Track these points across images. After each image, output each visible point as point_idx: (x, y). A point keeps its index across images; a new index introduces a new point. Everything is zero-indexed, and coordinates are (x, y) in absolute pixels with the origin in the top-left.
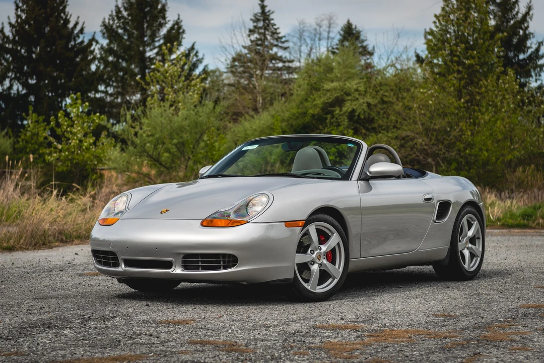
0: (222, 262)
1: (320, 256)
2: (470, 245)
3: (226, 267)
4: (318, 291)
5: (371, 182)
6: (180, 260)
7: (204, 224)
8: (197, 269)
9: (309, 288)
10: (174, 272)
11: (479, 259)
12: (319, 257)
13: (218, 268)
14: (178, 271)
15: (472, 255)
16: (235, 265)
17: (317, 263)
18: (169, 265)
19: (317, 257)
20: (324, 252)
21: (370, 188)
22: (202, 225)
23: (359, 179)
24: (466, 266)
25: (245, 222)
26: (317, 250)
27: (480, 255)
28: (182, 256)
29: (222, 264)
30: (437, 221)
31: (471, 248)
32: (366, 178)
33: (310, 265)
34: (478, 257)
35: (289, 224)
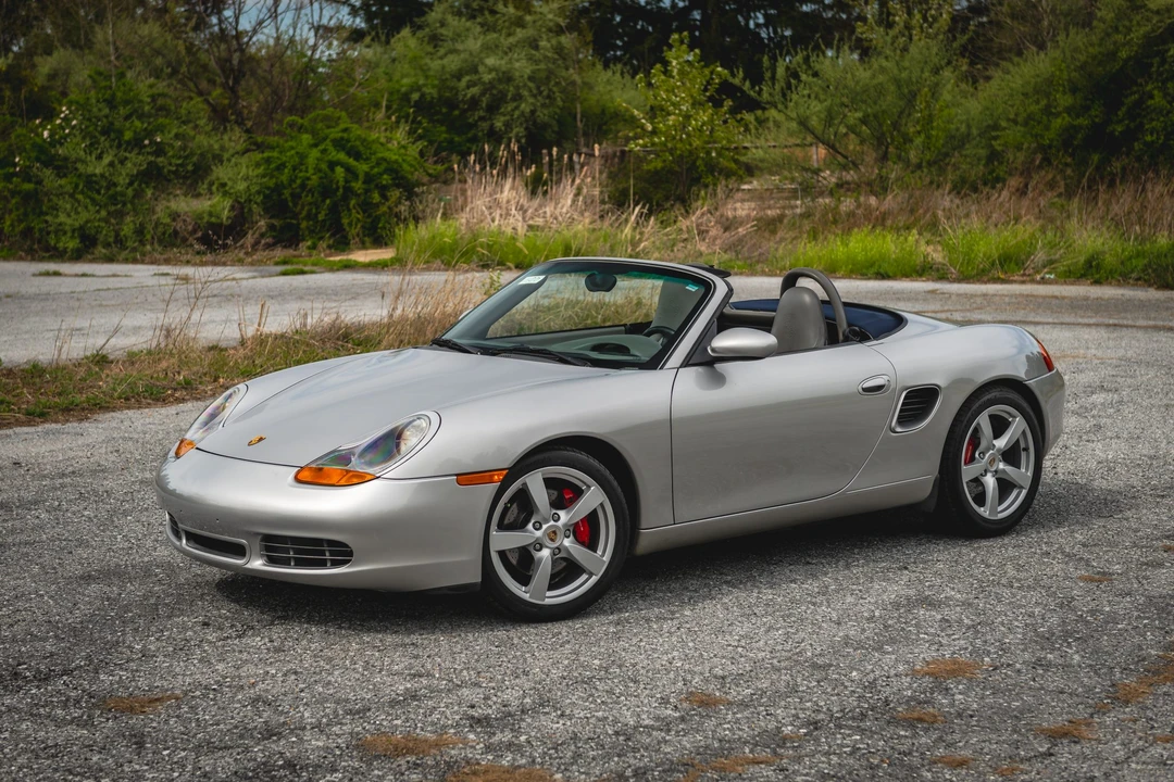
0: (327, 554)
1: (554, 532)
2: (1001, 466)
3: (336, 564)
4: (548, 601)
5: (719, 366)
6: (257, 544)
7: (300, 477)
8: (285, 562)
9: (526, 597)
10: (248, 566)
11: (1024, 492)
12: (553, 534)
13: (322, 564)
14: (258, 564)
15: (1005, 486)
16: (348, 561)
17: (547, 547)
18: (239, 551)
19: (549, 535)
20: (565, 525)
21: (719, 380)
22: (298, 480)
23: (686, 363)
24: (984, 511)
25: (370, 477)
26: (547, 521)
27: (1027, 484)
28: (260, 537)
29: (328, 556)
30: (899, 429)
31: (1004, 471)
32: (706, 360)
33: (533, 552)
34: (1021, 487)
35: (467, 478)
